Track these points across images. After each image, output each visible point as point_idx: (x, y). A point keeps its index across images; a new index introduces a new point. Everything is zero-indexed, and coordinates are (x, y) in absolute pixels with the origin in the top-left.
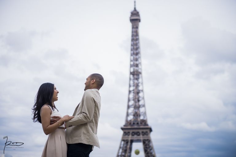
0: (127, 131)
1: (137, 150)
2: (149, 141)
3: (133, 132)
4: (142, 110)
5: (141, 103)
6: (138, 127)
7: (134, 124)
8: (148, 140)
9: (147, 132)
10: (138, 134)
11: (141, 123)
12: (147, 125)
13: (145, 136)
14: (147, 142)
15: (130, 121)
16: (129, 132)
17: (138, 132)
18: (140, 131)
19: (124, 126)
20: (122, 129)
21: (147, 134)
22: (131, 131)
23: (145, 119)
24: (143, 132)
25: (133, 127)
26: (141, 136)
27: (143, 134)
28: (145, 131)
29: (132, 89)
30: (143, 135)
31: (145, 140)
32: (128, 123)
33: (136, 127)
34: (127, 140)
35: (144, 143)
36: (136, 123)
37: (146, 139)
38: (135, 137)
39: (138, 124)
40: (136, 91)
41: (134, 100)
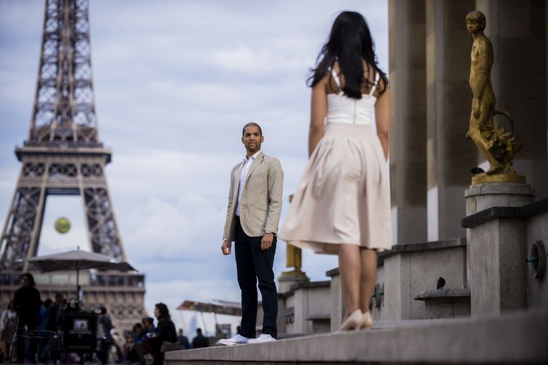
0: (35, 161)
1: (63, 218)
2: (104, 193)
3: (55, 165)
4: (82, 95)
5: (81, 73)
6: (71, 150)
7: (57, 138)
8: (99, 190)
9: (97, 166)
10: (71, 170)
11: (80, 138)
12: (101, 145)
13: (93, 178)
14: (97, 198)
15: (46, 128)
16: (41, 165)
17: (71, 165)
18: (78, 162)
19: (26, 144)
20: (20, 155)
21: (98, 171)
22: (48, 162)
23: (92, 125)
24: (84, 166)
25: (55, 149)
26: (80, 177)
27: (86, 171)
28: (90, 161)
29: (53, 26)
30: (86, 175)
31: (91, 190)
32: (38, 136)
33: (64, 148)
34: (34, 189)
35: (88, 198)
36: (64, 136)
37: (95, 186)
38: (59, 180)
39: (70, 139)
40: (67, 33)
41: (57, 63)
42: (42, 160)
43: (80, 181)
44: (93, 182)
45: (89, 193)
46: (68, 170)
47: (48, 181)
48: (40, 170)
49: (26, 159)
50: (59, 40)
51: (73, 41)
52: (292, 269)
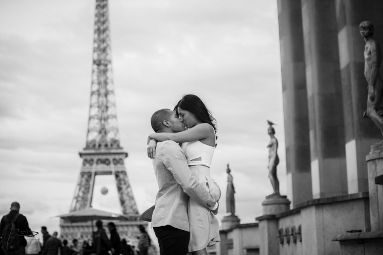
0: (89, 158)
1: (104, 188)
2: (124, 173)
3: (99, 160)
4: (111, 123)
5: (110, 111)
6: (107, 151)
7: (100, 146)
8: (122, 172)
9: (121, 159)
10: (107, 162)
11: (112, 145)
12: (122, 148)
13: (119, 166)
14: (121, 176)
15: (94, 141)
16: (92, 160)
17: (107, 160)
18: (111, 158)
19: (85, 149)
20: (81, 155)
21: (121, 162)
22: (96, 158)
23: (117, 138)
24: (114, 160)
25: (99, 151)
26: (112, 165)
27: (115, 162)
28: (117, 157)
29: (95, 88)
30: (115, 164)
31: (118, 172)
32: (90, 145)
33: (103, 150)
34: (88, 173)
35: (117, 176)
36: (103, 144)
37: (120, 170)
38: (102, 167)
39: (106, 145)
40: (103, 91)
41: (99, 107)
42: (92, 157)
43: (112, 168)
44: (119, 168)
45: (118, 174)
46: (106, 162)
47: (96, 168)
48: (91, 162)
49: (84, 157)
50: (99, 95)
51: (106, 95)
52: (229, 214)
